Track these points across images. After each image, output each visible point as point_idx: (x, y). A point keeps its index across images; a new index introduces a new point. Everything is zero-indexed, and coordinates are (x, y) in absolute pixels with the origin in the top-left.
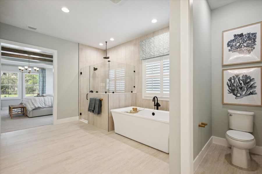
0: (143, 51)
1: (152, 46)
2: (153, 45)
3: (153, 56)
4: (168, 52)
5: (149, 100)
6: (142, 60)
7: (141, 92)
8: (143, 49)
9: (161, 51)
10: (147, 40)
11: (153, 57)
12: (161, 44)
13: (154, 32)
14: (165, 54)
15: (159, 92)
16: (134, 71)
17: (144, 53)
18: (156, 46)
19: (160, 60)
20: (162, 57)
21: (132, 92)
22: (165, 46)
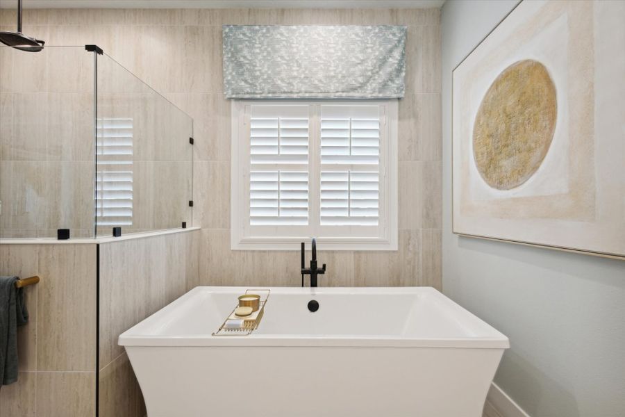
0: (240, 65)
1: (282, 57)
2: (283, 52)
3: (285, 92)
4: (343, 92)
5: (260, 251)
6: (230, 99)
7: (227, 225)
8: (242, 59)
9: (316, 82)
10: (257, 27)
11: (284, 96)
12: (319, 57)
13: (283, 11)
14: (332, 96)
15: (306, 223)
16: (191, 141)
17: (247, 76)
18: (297, 61)
19: (311, 115)
20: (314, 104)
21: (184, 225)
22: (331, 69)
